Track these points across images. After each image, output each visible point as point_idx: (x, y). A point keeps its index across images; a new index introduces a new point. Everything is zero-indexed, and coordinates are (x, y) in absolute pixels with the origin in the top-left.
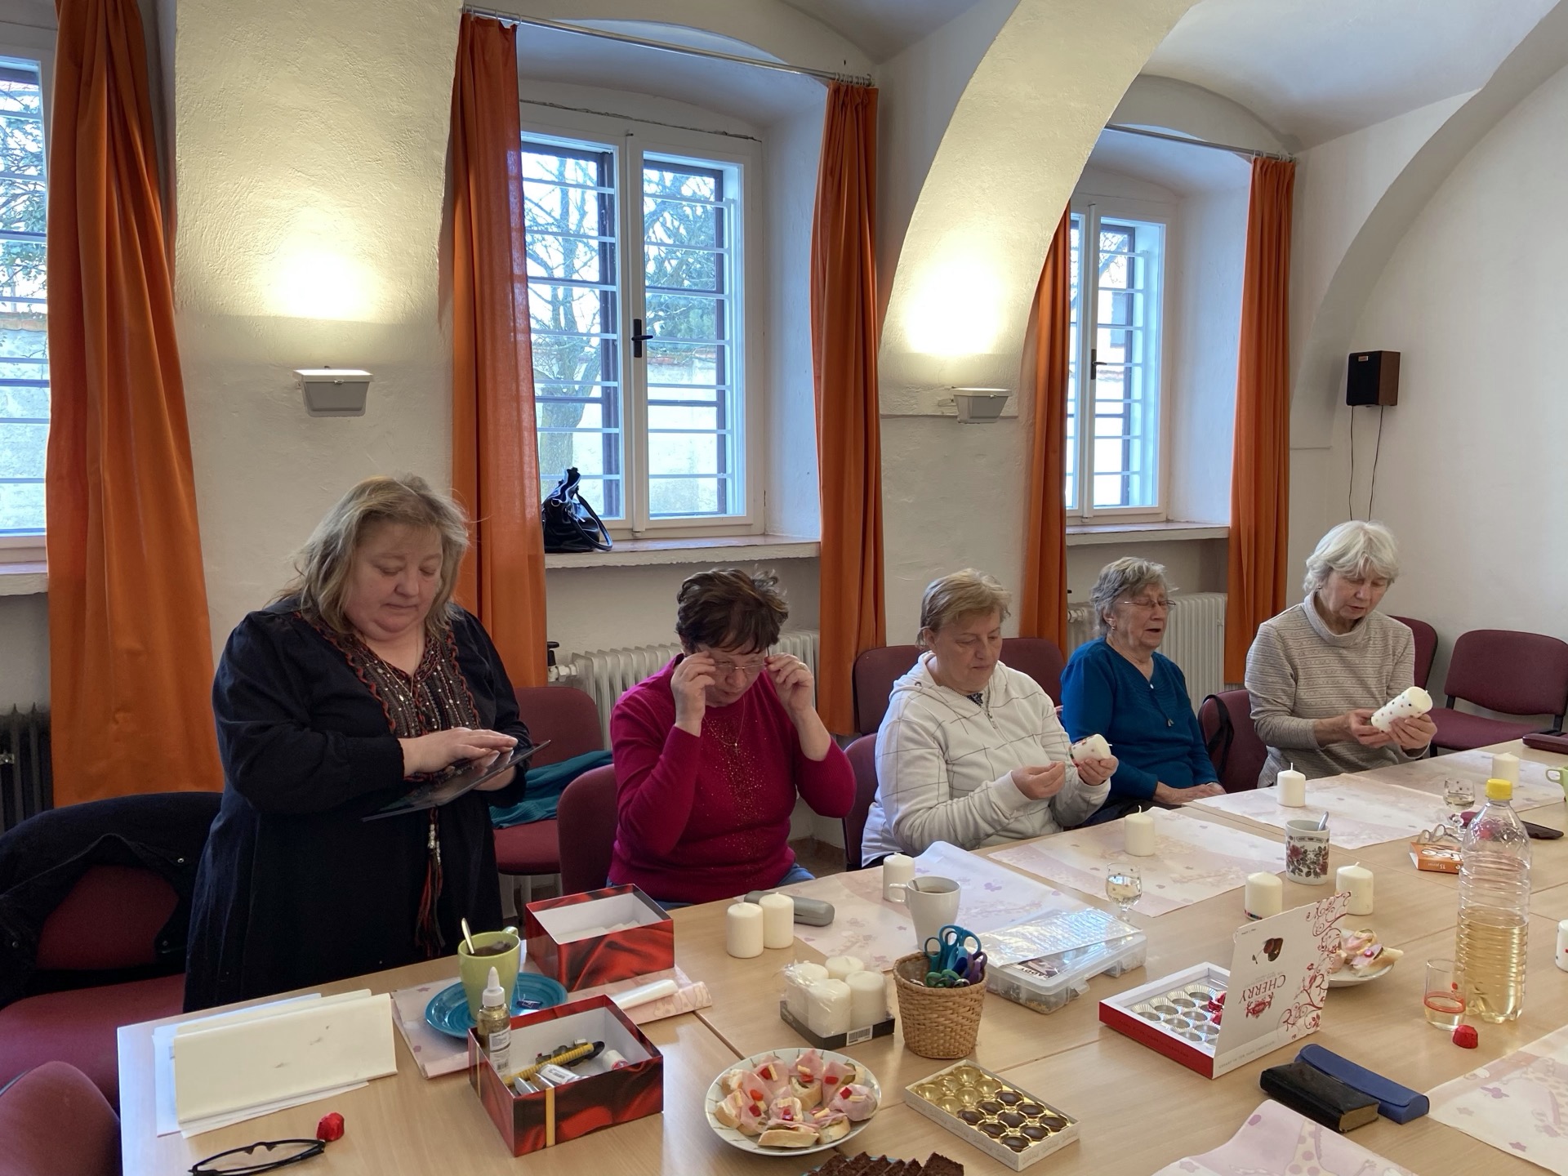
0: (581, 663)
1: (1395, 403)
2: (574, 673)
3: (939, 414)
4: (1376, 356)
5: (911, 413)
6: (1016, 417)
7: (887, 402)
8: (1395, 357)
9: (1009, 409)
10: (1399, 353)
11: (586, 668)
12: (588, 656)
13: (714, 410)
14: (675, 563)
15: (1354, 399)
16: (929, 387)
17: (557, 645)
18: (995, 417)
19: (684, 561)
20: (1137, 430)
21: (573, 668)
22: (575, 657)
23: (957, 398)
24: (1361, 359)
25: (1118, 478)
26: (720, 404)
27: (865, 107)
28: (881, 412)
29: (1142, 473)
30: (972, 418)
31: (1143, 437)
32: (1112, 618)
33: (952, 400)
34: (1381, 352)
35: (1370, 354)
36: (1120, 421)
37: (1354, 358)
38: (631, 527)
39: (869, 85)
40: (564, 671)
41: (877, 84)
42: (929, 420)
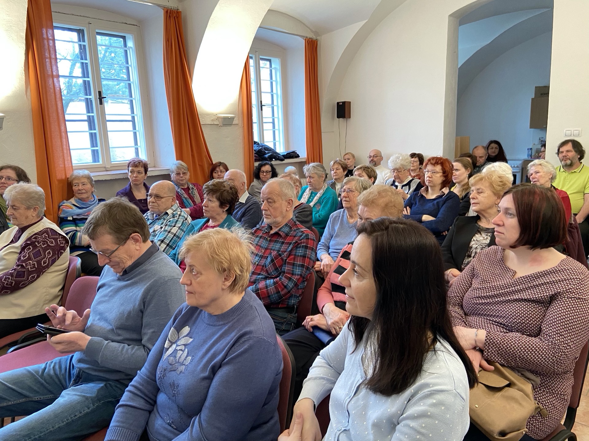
1: (350, 117)
3: (213, 123)
4: (344, 103)
6: (238, 124)
9: (235, 122)
10: (350, 102)
13: (131, 123)
15: (338, 117)
16: (208, 115)
18: (231, 125)
20: (277, 127)
23: (218, 118)
24: (340, 104)
26: (133, 121)
27: (177, 17)
29: (280, 141)
30: (223, 125)
31: (279, 130)
33: (216, 119)
36: (272, 124)
37: (338, 103)
38: (104, 166)
39: (178, 10)
41: (180, 10)
42: (209, 126)
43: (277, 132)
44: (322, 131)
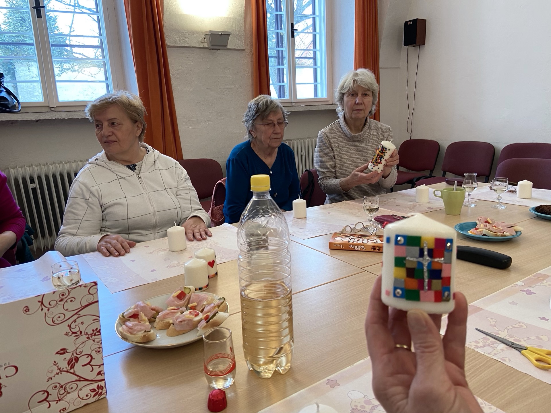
1: (425, 44)
3: (202, 46)
4: (415, 21)
5: (186, 45)
6: (244, 50)
7: (172, 39)
8: (424, 22)
10: (426, 20)
15: (406, 44)
16: (195, 33)
20: (318, 64)
24: (409, 23)
25: (313, 86)
26: (102, 46)
28: (168, 44)
29: (321, 83)
31: (321, 67)
32: (254, 132)
34: (417, 19)
35: (413, 21)
36: (312, 60)
37: (406, 23)
38: (48, 105)
42: (198, 50)
43: (319, 70)
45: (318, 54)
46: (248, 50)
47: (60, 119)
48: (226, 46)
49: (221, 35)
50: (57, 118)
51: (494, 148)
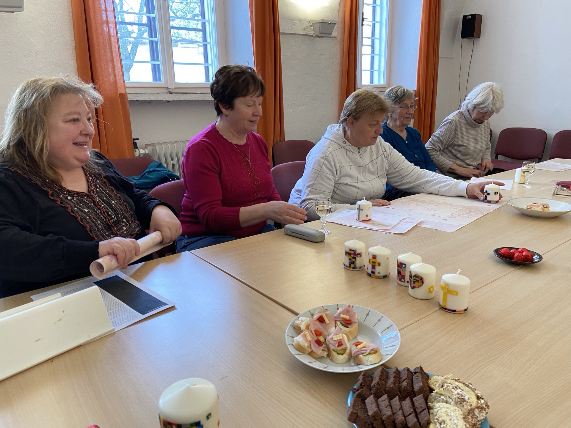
0: (150, 148)
1: (480, 37)
2: (147, 152)
3: (305, 33)
4: (474, 16)
5: (292, 32)
6: (336, 37)
7: (283, 27)
8: (481, 17)
10: (482, 15)
11: (153, 150)
12: (153, 145)
13: (201, 33)
14: (191, 100)
15: (463, 36)
16: (300, 20)
17: (137, 139)
18: (329, 37)
19: (195, 99)
20: (377, 51)
21: (146, 150)
22: (147, 146)
23: (314, 24)
24: (467, 18)
25: (369, 72)
26: (204, 30)
28: (280, 31)
29: (379, 70)
30: (320, 35)
31: (380, 55)
33: (311, 26)
34: (476, 14)
35: (471, 15)
36: (370, 48)
37: (465, 17)
38: (167, 87)
40: (142, 151)
42: (300, 37)
43: (376, 58)
44: (440, 56)
45: (377, 42)
46: (338, 38)
47: (196, 100)
48: (331, 34)
49: (330, 23)
50: (193, 100)
51: (546, 133)
